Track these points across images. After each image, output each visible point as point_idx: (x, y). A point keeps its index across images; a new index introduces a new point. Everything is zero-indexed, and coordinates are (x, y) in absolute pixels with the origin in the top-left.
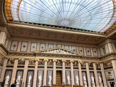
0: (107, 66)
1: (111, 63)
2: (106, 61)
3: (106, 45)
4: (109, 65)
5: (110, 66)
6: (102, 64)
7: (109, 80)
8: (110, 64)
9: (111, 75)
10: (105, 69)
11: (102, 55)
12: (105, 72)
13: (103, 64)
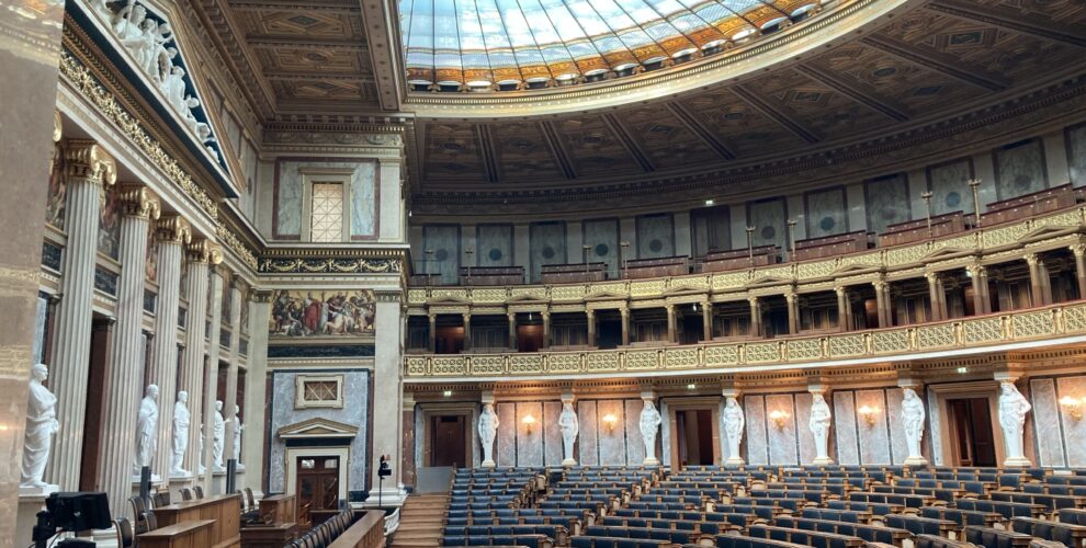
0: (317, 330)
1: (370, 320)
2: (323, 292)
3: (369, 168)
4: (338, 324)
5: (350, 339)
6: (269, 308)
7: (293, 443)
8: (349, 319)
9: (337, 403)
10: (275, 351)
11: (283, 230)
12: (271, 374)
13: (276, 313)
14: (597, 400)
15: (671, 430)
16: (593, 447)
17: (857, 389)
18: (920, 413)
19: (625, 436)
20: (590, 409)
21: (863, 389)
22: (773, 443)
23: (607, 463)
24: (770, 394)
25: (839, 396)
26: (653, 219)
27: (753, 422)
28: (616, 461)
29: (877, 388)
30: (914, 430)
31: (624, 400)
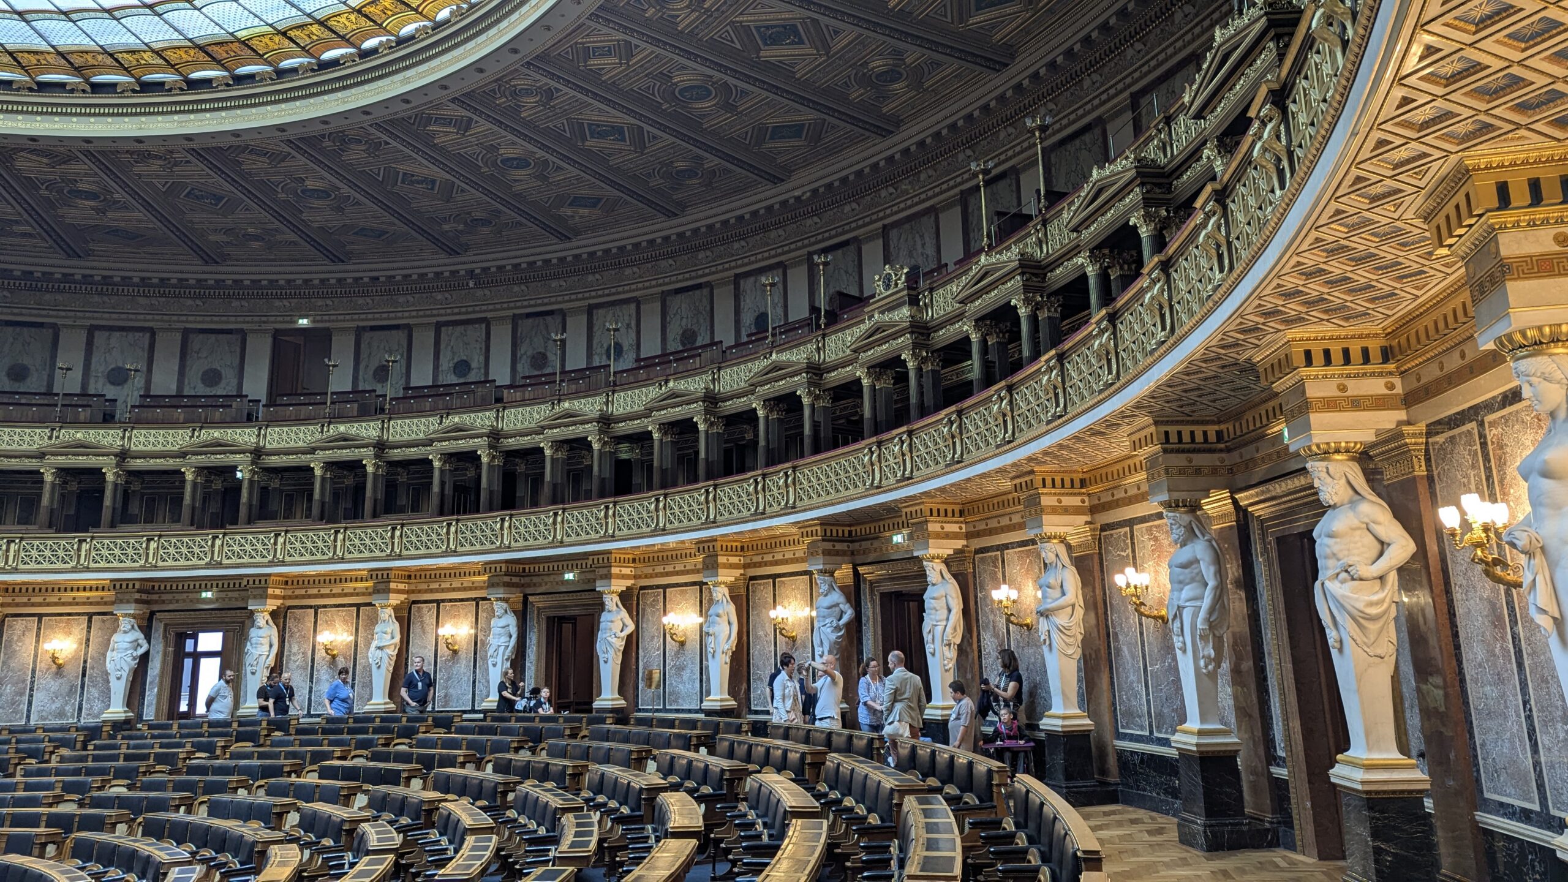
14: (40, 616)
15: (164, 662)
16: (22, 694)
17: (443, 601)
18: (511, 637)
19: (84, 675)
20: (27, 629)
21: (451, 601)
22: (318, 680)
23: (43, 718)
24: (325, 606)
25: (419, 610)
26: (213, 337)
27: (295, 649)
28: (61, 714)
29: (467, 600)
30: (499, 660)
31: (90, 616)
